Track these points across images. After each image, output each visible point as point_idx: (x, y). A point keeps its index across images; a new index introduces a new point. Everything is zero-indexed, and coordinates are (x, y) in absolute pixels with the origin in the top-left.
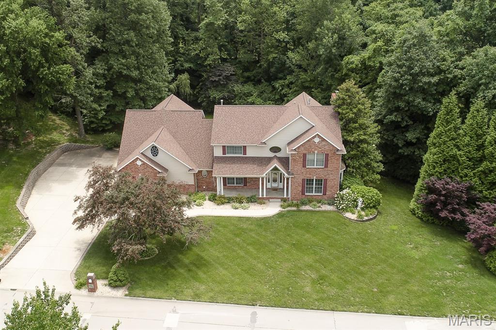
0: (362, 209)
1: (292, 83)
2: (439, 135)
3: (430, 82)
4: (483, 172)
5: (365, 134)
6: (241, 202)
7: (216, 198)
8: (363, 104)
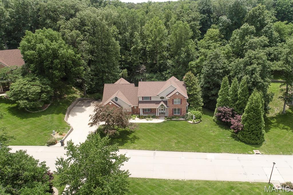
0: (195, 119)
1: (169, 73)
2: (222, 91)
3: (219, 72)
4: (237, 104)
5: (196, 92)
6: (149, 118)
7: (140, 116)
8: (195, 80)
